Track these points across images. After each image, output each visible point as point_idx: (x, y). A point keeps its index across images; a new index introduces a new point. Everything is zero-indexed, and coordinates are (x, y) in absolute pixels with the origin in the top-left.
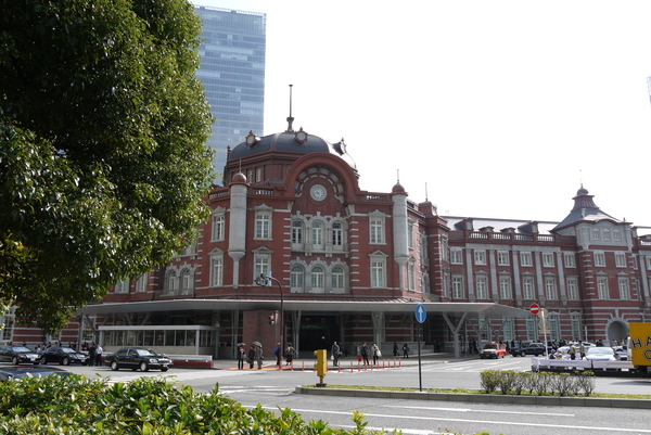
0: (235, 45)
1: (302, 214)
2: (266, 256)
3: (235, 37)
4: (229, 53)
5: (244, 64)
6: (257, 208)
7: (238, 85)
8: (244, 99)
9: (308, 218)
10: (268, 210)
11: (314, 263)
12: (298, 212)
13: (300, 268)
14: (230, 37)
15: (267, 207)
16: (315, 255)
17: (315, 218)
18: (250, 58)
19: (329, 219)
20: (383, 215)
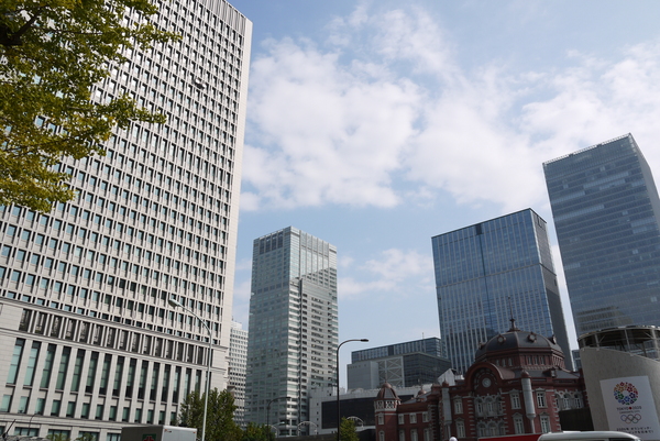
0: (610, 173)
3: (607, 168)
4: (607, 183)
5: (624, 188)
7: (623, 208)
8: (633, 219)
14: (603, 169)
18: (627, 180)
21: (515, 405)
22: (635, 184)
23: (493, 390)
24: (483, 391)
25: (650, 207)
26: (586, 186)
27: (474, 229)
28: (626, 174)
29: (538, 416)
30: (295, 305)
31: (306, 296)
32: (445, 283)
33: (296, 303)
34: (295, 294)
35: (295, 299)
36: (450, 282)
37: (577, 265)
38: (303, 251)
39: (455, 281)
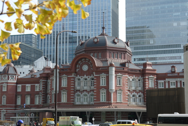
1: (80, 76)
2: (65, 92)
6: (62, 76)
9: (82, 78)
10: (66, 77)
11: (83, 93)
12: (78, 76)
13: (79, 95)
15: (65, 75)
16: (84, 91)
17: (84, 77)
19: (89, 77)
20: (106, 75)
21: (103, 83)
23: (89, 73)
24: (82, 73)
29: (116, 91)
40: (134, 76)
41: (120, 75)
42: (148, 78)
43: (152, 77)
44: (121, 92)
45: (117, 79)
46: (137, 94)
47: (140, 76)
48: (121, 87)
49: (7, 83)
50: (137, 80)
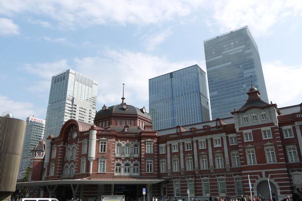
22: (247, 52)
25: (253, 63)
26: (224, 53)
27: (169, 75)
28: (243, 46)
30: (69, 110)
31: (76, 106)
32: (153, 103)
33: (70, 109)
34: (70, 104)
35: (69, 107)
36: (156, 102)
37: (216, 93)
38: (76, 82)
39: (158, 101)
40: (119, 141)
41: (105, 139)
42: (145, 142)
43: (150, 140)
44: (104, 160)
45: (100, 144)
46: (123, 162)
47: (136, 141)
48: (105, 154)
49: (34, 159)
50: (132, 145)
